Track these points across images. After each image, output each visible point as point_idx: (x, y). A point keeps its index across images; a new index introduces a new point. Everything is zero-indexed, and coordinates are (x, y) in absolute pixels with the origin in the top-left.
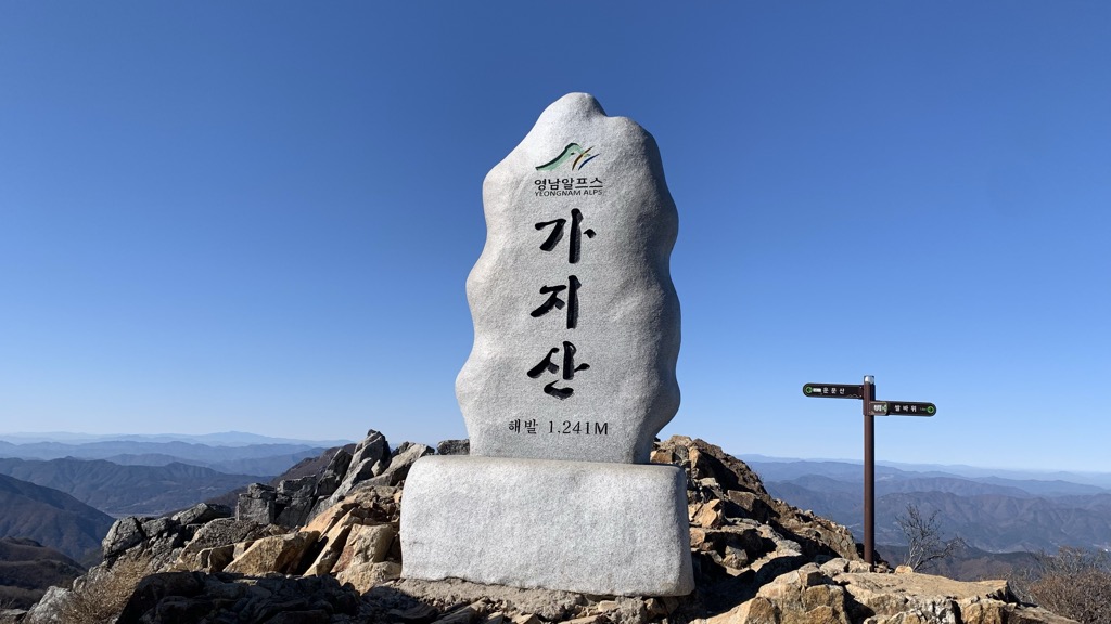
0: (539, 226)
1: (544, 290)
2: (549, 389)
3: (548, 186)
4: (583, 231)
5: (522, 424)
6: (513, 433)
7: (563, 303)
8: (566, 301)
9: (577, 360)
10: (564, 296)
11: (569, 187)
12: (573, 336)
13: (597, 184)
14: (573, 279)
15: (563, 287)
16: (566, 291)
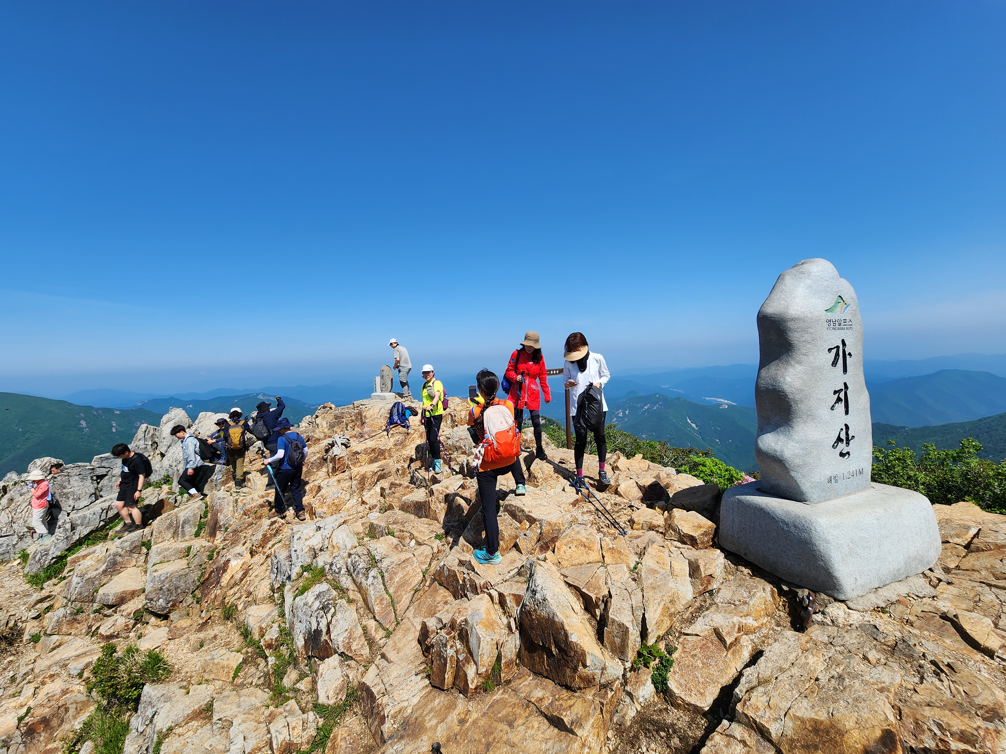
0: (830, 350)
1: (835, 392)
2: (842, 455)
3: (832, 323)
4: (847, 354)
5: (832, 478)
6: (830, 484)
7: (841, 400)
8: (843, 398)
9: (851, 434)
10: (842, 395)
11: (840, 325)
12: (848, 420)
13: (850, 323)
14: (845, 384)
15: (842, 390)
16: (843, 392)
